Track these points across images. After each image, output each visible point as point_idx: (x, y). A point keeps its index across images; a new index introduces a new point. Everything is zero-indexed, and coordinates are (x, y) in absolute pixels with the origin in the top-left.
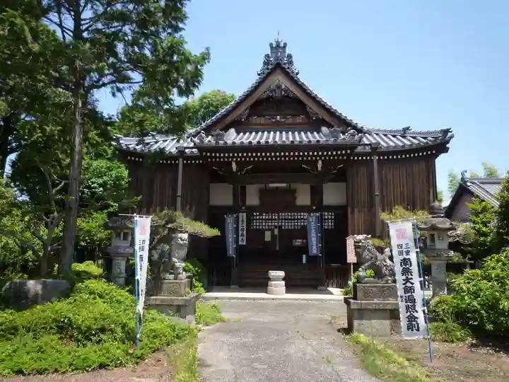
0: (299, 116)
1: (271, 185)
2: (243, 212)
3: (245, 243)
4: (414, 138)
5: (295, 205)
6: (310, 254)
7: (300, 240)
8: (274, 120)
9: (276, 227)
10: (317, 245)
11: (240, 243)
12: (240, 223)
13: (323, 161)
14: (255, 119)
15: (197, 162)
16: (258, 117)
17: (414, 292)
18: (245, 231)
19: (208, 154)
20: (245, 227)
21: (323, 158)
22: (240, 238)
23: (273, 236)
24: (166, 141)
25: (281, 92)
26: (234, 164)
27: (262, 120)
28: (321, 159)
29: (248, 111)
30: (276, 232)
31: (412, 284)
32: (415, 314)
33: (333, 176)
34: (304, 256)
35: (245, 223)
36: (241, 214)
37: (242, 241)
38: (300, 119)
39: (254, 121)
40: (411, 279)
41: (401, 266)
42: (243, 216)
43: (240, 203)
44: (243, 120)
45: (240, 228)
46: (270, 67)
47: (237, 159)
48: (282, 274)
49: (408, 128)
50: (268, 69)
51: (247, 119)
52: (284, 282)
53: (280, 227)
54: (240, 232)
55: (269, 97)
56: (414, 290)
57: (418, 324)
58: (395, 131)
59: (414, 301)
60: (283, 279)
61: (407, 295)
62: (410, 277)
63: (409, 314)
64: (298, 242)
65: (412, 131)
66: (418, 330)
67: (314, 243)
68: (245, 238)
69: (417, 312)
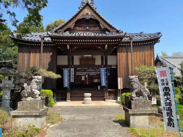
0: (96, 27)
1: (85, 56)
2: (72, 68)
3: (73, 81)
4: (145, 36)
5: (95, 65)
6: (102, 86)
7: (97, 80)
8: (85, 29)
9: (87, 74)
10: (105, 81)
11: (71, 81)
12: (71, 73)
13: (108, 45)
14: (77, 28)
15: (51, 45)
16: (78, 27)
17: (171, 106)
18: (73, 76)
19: (56, 40)
20: (73, 75)
21: (108, 43)
22: (71, 79)
23: (85, 78)
24: (37, 36)
25: (89, 16)
26: (68, 46)
27: (81, 29)
28: (107, 44)
29: (74, 24)
30: (87, 76)
31: (170, 101)
32: (172, 118)
33: (112, 52)
34: (99, 87)
35: (73, 72)
36: (71, 68)
37: (72, 81)
38: (97, 28)
39: (77, 29)
40: (170, 98)
41: (164, 91)
42: (72, 70)
43: (71, 64)
44: (72, 28)
45: (71, 75)
46: (84, 5)
47: (69, 43)
48: (90, 94)
49: (142, 33)
50: (83, 6)
51: (74, 28)
52: (91, 98)
53: (88, 74)
54: (71, 77)
55: (83, 18)
56: (171, 104)
57: (174, 124)
58: (137, 34)
59: (171, 111)
60: (91, 97)
61: (167, 107)
62: (169, 97)
63: (168, 117)
64: (96, 81)
65: (144, 34)
66: (174, 127)
67: (104, 81)
68: (73, 79)
69: (173, 116)
